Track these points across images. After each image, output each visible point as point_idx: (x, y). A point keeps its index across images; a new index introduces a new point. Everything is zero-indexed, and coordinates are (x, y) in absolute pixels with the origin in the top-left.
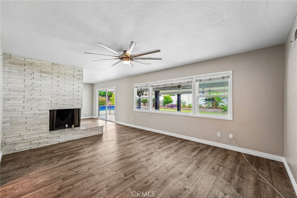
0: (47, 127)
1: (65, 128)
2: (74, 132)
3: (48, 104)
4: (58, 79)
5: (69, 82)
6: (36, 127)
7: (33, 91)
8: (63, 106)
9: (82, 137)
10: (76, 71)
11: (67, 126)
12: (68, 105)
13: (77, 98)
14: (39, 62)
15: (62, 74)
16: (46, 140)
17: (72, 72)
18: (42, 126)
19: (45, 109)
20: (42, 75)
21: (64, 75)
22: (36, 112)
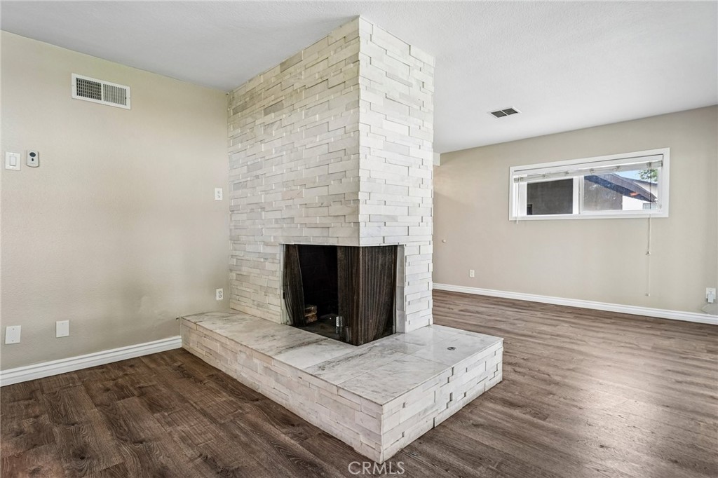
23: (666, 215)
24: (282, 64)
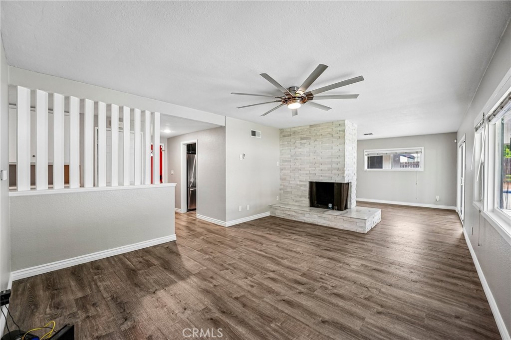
0: (306, 201)
1: (328, 208)
2: (319, 215)
3: (307, 174)
4: (316, 143)
5: (327, 144)
6: (298, 199)
7: (296, 161)
8: (321, 178)
9: (330, 226)
10: (335, 127)
11: (330, 205)
12: (326, 176)
13: (337, 166)
14: (300, 128)
15: (320, 135)
16: (294, 214)
17: (330, 130)
18: (301, 199)
19: (304, 180)
20: (303, 141)
21: (321, 137)
22: (298, 183)
23: (423, 170)
24: (310, 126)
